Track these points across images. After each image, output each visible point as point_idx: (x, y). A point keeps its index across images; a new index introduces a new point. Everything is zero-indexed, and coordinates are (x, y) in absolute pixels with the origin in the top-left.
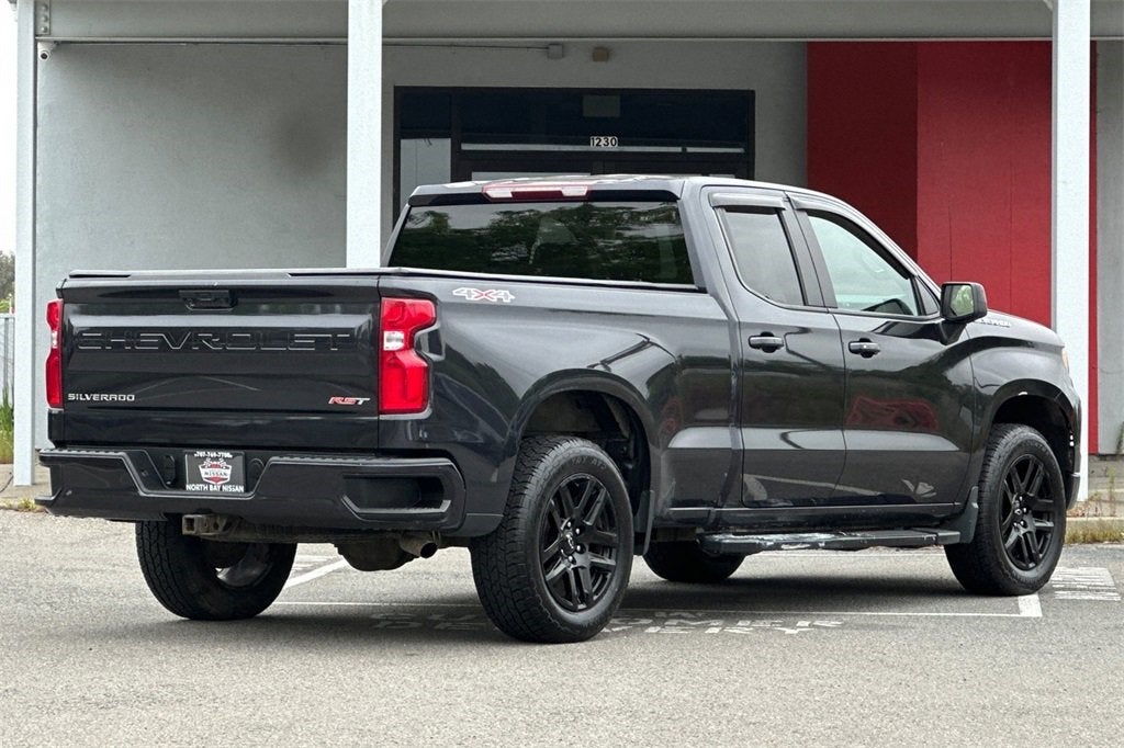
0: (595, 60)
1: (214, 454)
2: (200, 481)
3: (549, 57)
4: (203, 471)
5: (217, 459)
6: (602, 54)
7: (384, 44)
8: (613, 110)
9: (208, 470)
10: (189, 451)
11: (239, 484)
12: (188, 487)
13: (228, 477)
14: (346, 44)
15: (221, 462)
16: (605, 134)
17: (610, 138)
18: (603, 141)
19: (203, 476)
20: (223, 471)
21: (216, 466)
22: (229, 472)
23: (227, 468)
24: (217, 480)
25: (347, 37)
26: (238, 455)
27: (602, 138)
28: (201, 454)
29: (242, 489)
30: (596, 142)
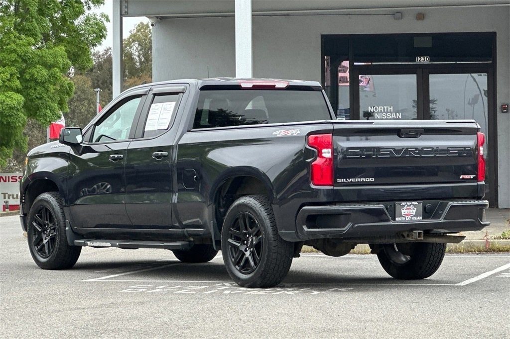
0: (417, 20)
1: (409, 203)
2: (401, 216)
3: (395, 19)
4: (403, 211)
5: (410, 205)
6: (421, 16)
7: (253, 15)
8: (429, 44)
9: (405, 211)
10: (399, 202)
11: (419, 216)
12: (397, 219)
13: (414, 213)
14: (234, 16)
15: (412, 207)
16: (424, 56)
17: (426, 57)
18: (422, 59)
19: (403, 213)
20: (412, 211)
21: (409, 209)
22: (415, 211)
23: (414, 209)
24: (408, 215)
25: (234, 12)
26: (421, 203)
27: (422, 57)
28: (403, 203)
29: (421, 218)
30: (419, 59)
